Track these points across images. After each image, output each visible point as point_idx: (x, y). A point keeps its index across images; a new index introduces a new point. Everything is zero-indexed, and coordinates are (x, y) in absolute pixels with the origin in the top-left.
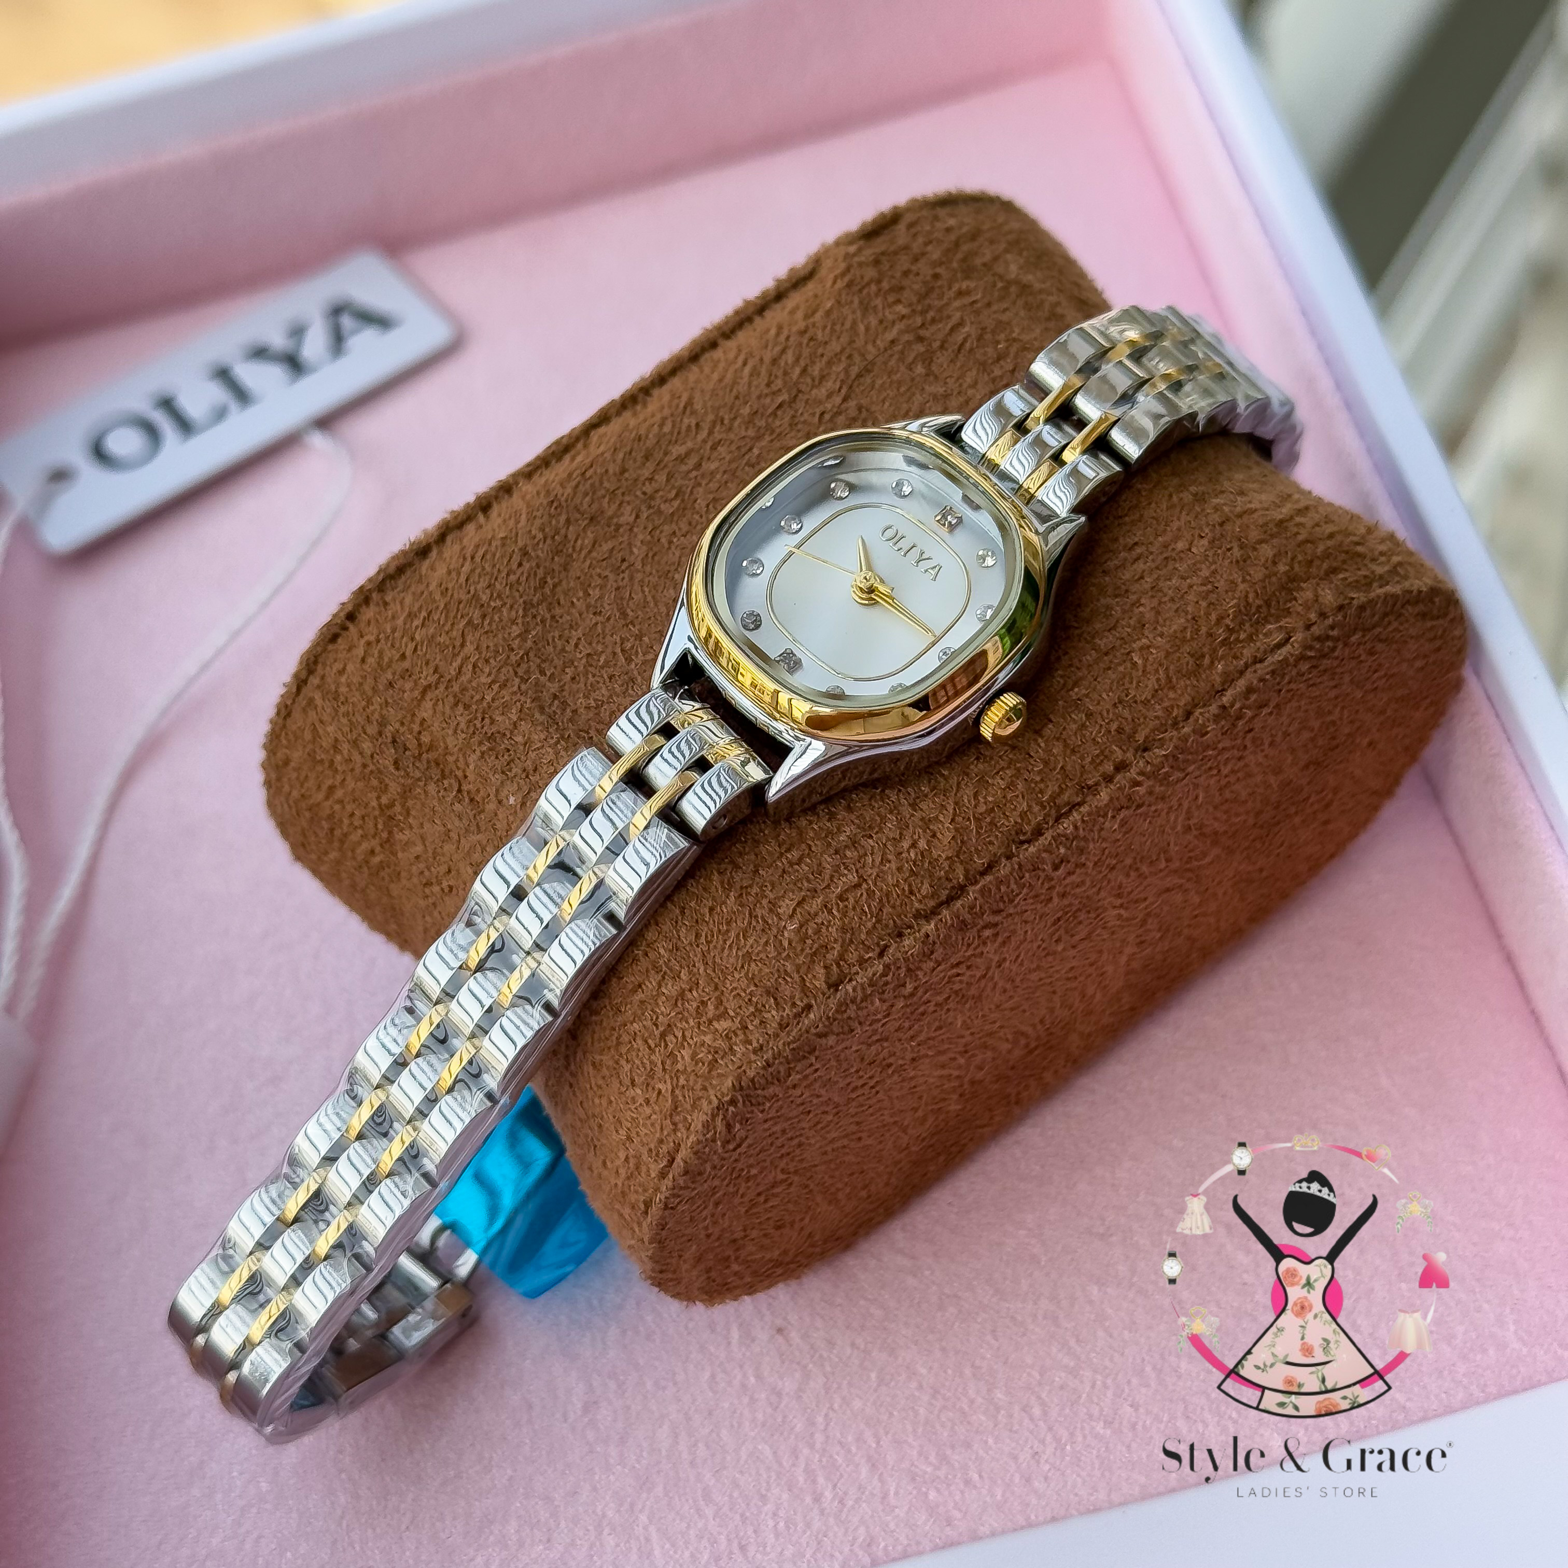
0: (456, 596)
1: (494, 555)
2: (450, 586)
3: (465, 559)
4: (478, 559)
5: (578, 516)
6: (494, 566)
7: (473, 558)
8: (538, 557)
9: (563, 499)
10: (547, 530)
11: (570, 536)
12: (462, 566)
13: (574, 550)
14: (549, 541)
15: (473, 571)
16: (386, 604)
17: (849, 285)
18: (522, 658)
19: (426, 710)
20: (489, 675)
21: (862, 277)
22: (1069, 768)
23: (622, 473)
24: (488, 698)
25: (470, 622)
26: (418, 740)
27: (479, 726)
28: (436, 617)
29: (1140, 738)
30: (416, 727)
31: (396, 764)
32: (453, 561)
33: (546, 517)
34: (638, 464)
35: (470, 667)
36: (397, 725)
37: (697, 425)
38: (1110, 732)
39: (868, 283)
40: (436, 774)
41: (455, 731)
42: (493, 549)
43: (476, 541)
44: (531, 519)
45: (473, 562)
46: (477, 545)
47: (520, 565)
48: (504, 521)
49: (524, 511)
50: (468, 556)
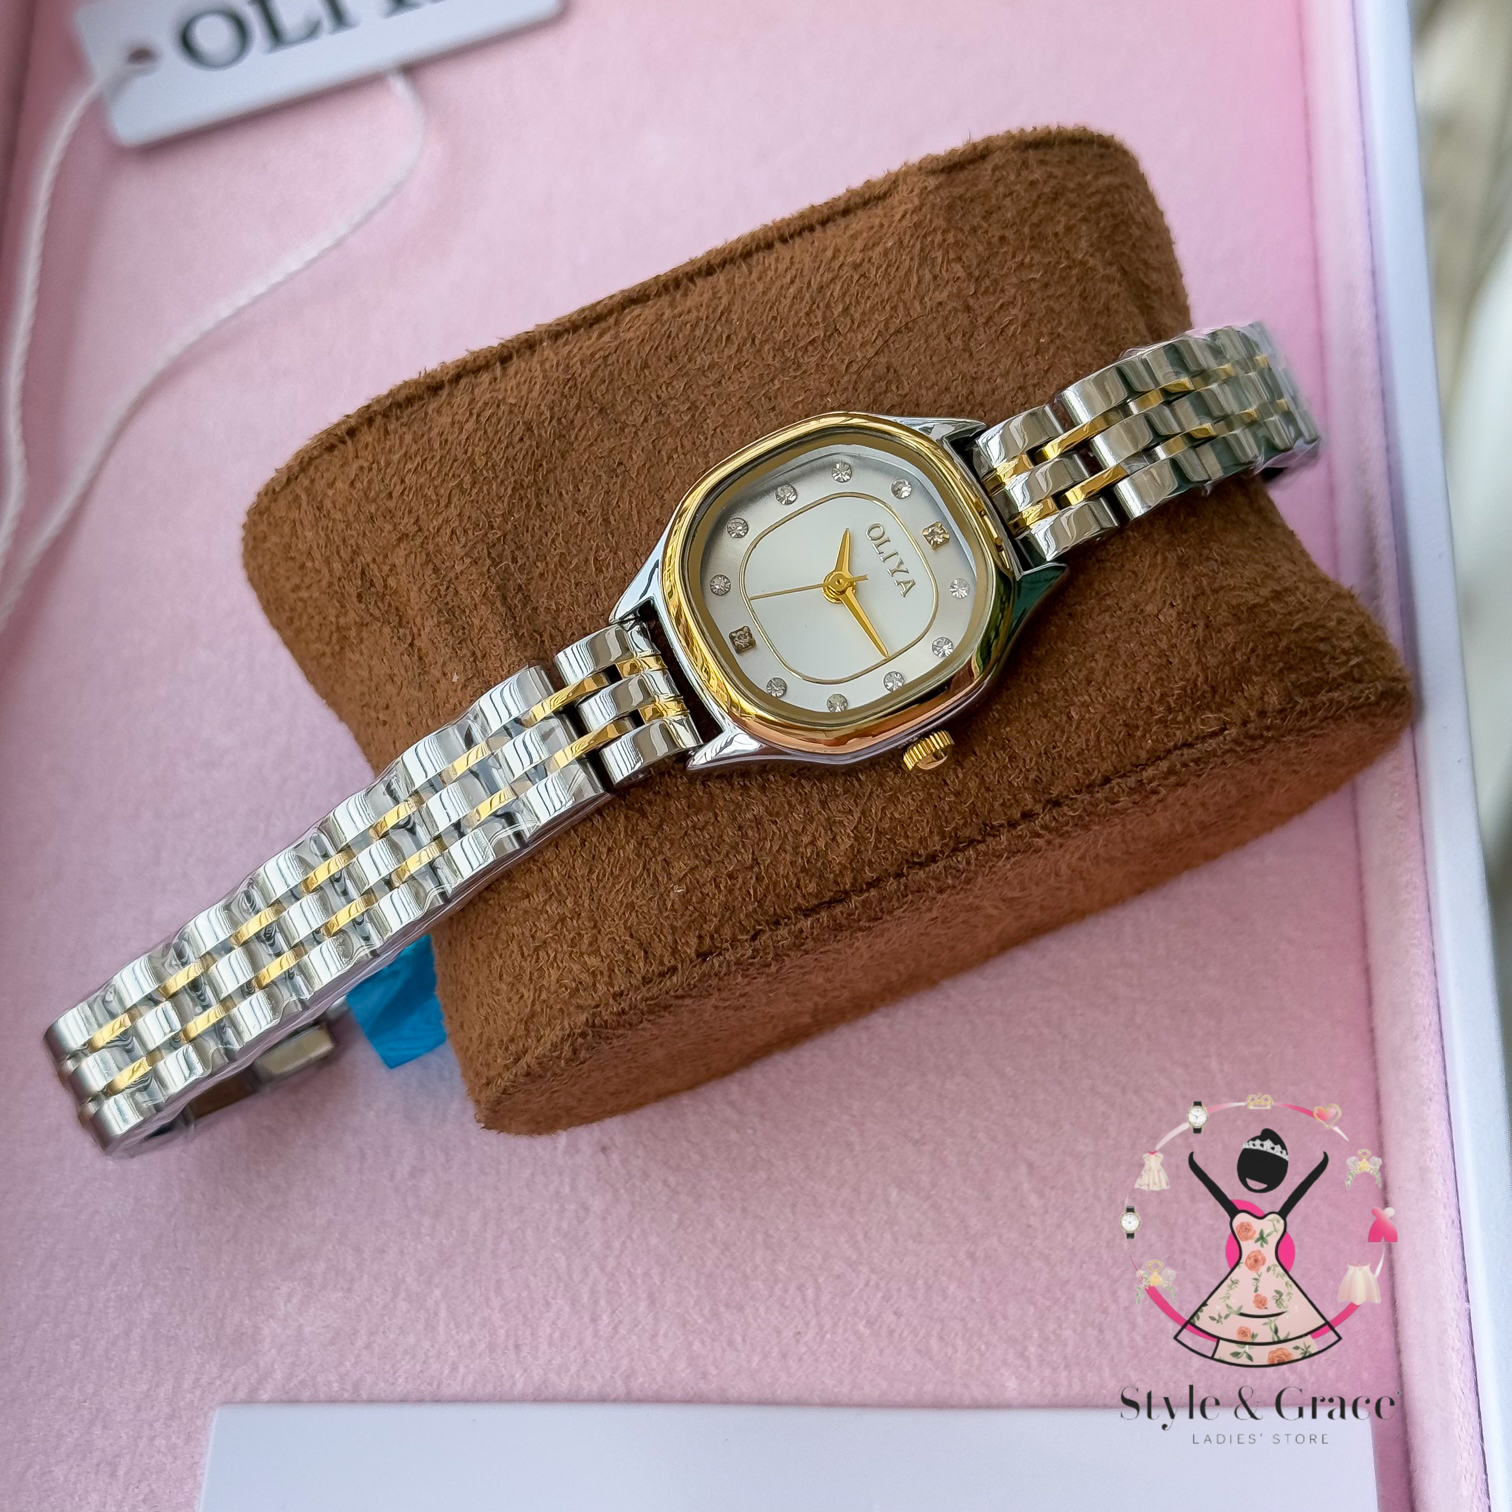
0: (454, 449)
1: (499, 420)
2: (450, 439)
3: (471, 414)
4: (483, 420)
5: (589, 403)
6: (496, 432)
7: (478, 416)
8: (540, 435)
9: (580, 380)
10: (556, 409)
11: (576, 422)
12: (467, 421)
13: (576, 439)
14: (554, 422)
15: (475, 431)
16: (387, 432)
17: (917, 226)
18: (499, 539)
19: (398, 557)
20: (464, 546)
21: (931, 221)
22: (979, 804)
23: (642, 369)
24: (458, 568)
25: (460, 484)
26: (385, 581)
27: (443, 593)
28: (429, 468)
29: (1055, 792)
30: (386, 568)
31: (360, 597)
32: (460, 412)
33: (558, 395)
34: (661, 363)
35: (449, 531)
36: (369, 559)
37: (728, 337)
38: (1027, 779)
39: (935, 230)
40: (394, 620)
41: (420, 589)
42: (500, 413)
43: (487, 397)
44: (543, 394)
45: (478, 421)
46: (486, 404)
47: (522, 440)
48: (518, 384)
49: (539, 381)
50: (475, 412)
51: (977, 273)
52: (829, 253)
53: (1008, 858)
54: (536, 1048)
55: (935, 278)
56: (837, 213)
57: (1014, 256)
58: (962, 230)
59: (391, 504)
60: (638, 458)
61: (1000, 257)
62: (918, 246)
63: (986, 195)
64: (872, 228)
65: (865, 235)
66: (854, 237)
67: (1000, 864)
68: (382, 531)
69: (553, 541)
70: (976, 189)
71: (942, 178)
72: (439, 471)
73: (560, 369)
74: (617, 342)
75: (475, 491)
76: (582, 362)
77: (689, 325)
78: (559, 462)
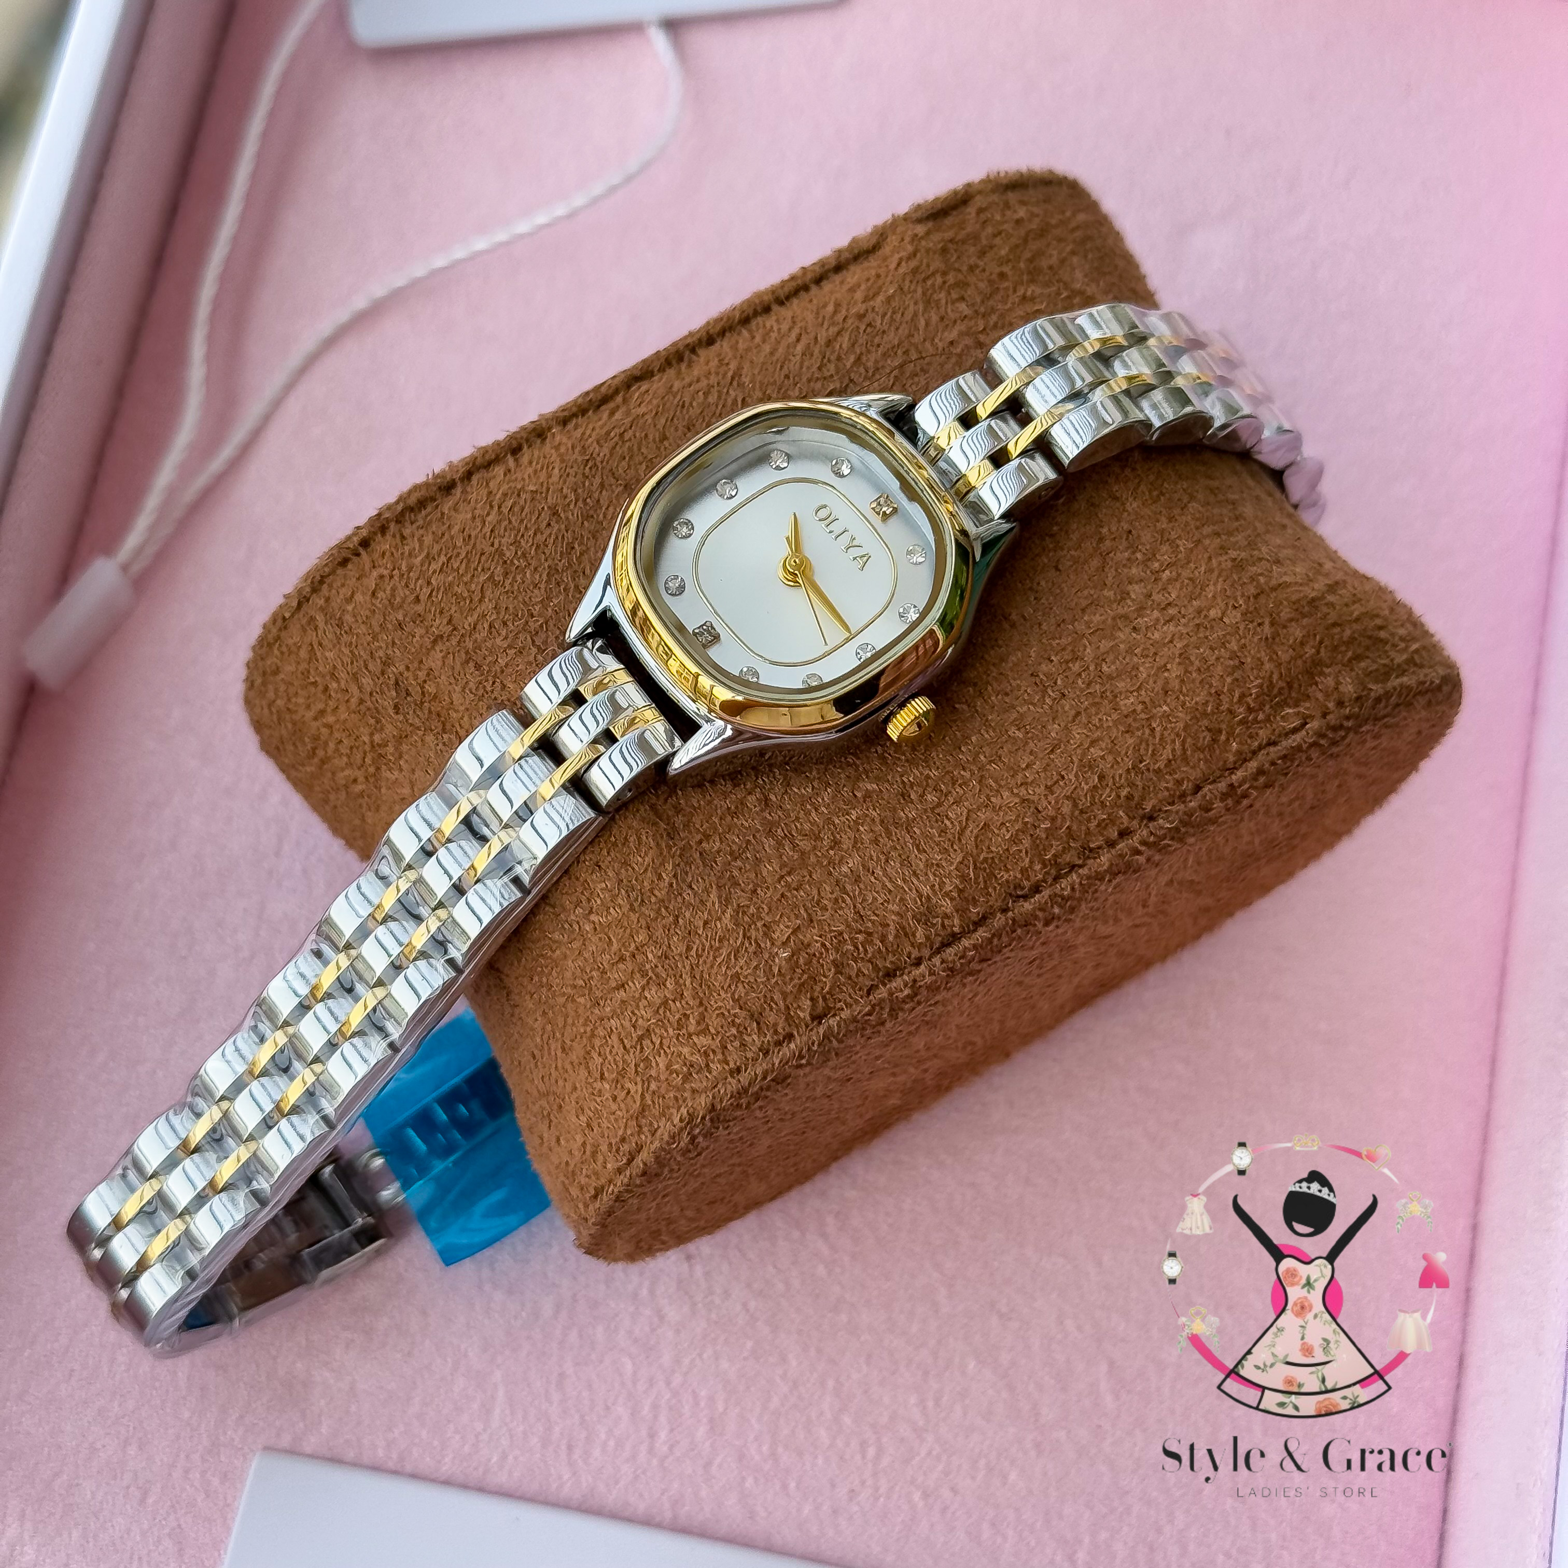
0: (478, 544)
1: (522, 509)
2: (473, 534)
3: (491, 509)
4: (505, 511)
5: (613, 481)
6: (521, 521)
7: (499, 507)
8: (567, 518)
9: (599, 459)
10: (580, 491)
11: (602, 501)
12: (488, 514)
13: (605, 517)
14: (580, 504)
15: (499, 522)
16: (403, 538)
17: (914, 272)
18: (541, 626)
19: (435, 660)
20: (506, 639)
21: (928, 265)
22: (1075, 827)
23: (662, 441)
24: (502, 662)
25: (492, 576)
26: (422, 687)
27: (489, 689)
28: (455, 566)
29: (1148, 807)
30: (422, 674)
31: (396, 709)
32: (479, 506)
33: (579, 476)
34: (680, 433)
35: (486, 626)
36: (402, 668)
37: (744, 400)
38: (1119, 796)
39: (933, 274)
42: (522, 502)
43: (505, 487)
44: (564, 475)
45: (500, 512)
46: (505, 495)
47: (549, 525)
48: (535, 472)
49: (557, 465)
50: (495, 503)
51: (985, 307)
52: (830, 309)
53: (1110, 881)
54: (652, 1142)
55: (942, 318)
56: (830, 271)
57: (1015, 290)
58: (960, 270)
59: (420, 608)
61: (1001, 292)
62: (919, 291)
63: (975, 237)
64: (869, 279)
65: (863, 286)
66: (852, 290)
67: (1103, 887)
68: (413, 637)
71: (929, 226)
72: (467, 567)
73: (577, 451)
74: (630, 419)
75: (508, 582)
76: (598, 443)
77: (701, 393)
78: (592, 542)
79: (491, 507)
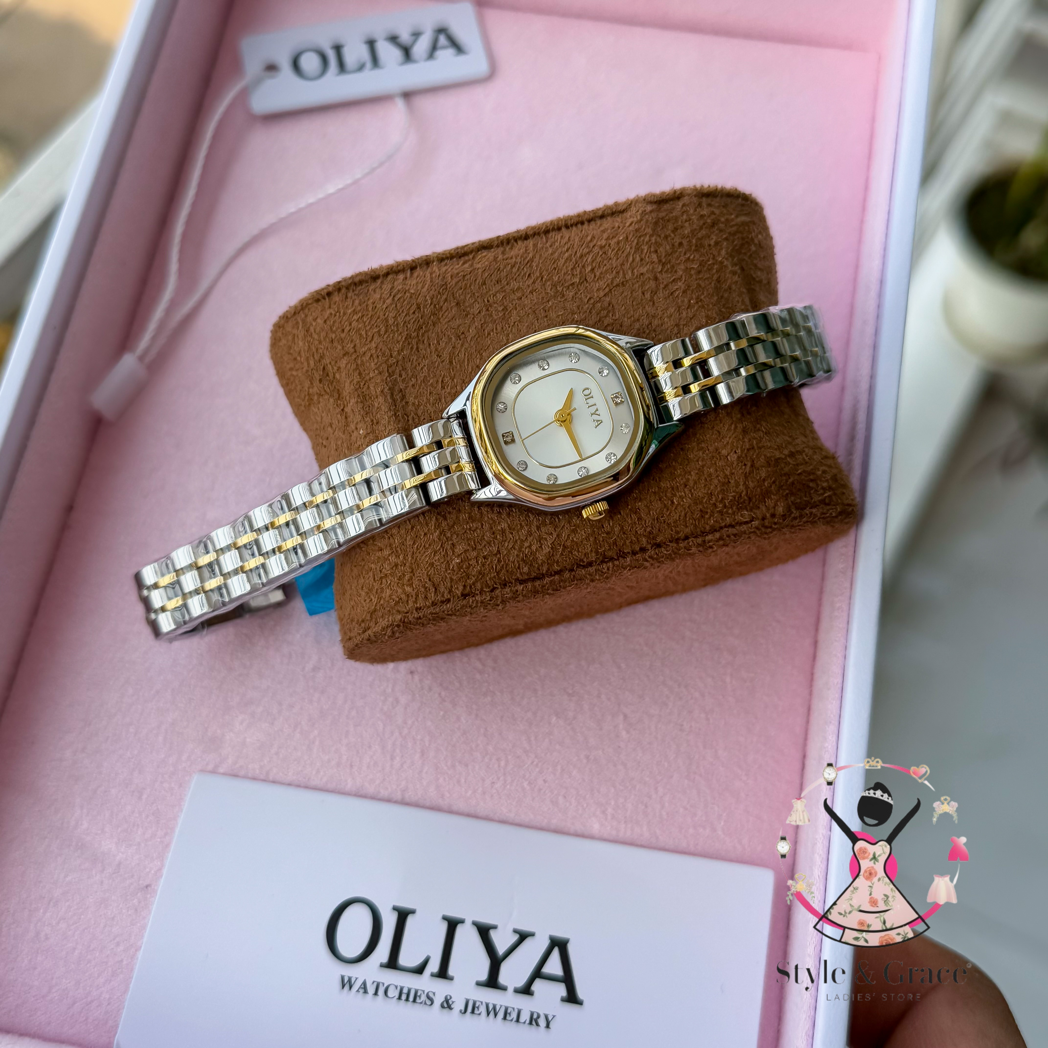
0: (378, 312)
1: (404, 301)
2: (378, 306)
4: (396, 299)
5: (452, 299)
6: (402, 307)
8: (424, 312)
10: (434, 299)
11: (443, 308)
12: (388, 298)
13: (442, 316)
15: (391, 304)
16: (346, 297)
17: (637, 230)
18: (394, 363)
19: (343, 363)
20: (376, 364)
21: (644, 230)
22: (619, 540)
23: (482, 285)
24: (371, 375)
25: (379, 331)
26: (334, 375)
27: (361, 386)
28: (365, 320)
29: (659, 540)
30: (335, 368)
31: (320, 381)
32: (385, 293)
33: (437, 292)
34: (492, 283)
35: (369, 355)
36: (328, 362)
37: (529, 275)
38: (646, 531)
39: (646, 234)
40: (336, 395)
41: (351, 382)
42: (405, 297)
43: (400, 287)
44: (429, 290)
45: (393, 299)
46: (399, 291)
47: (414, 313)
48: (417, 283)
49: (428, 283)
50: (393, 294)
51: (664, 260)
52: (589, 238)
53: (630, 570)
54: (375, 627)
55: (642, 260)
56: (597, 217)
57: (685, 254)
58: (660, 236)
59: (343, 335)
60: (472, 331)
61: (677, 253)
62: (636, 241)
63: (676, 219)
64: (613, 228)
65: (609, 231)
66: (603, 231)
67: (625, 572)
68: (336, 349)
69: (422, 369)
70: (672, 215)
71: (654, 207)
72: (369, 322)
73: (440, 278)
74: (471, 269)
75: (386, 336)
76: (451, 277)
77: (510, 265)
78: (432, 327)
79: (390, 295)
